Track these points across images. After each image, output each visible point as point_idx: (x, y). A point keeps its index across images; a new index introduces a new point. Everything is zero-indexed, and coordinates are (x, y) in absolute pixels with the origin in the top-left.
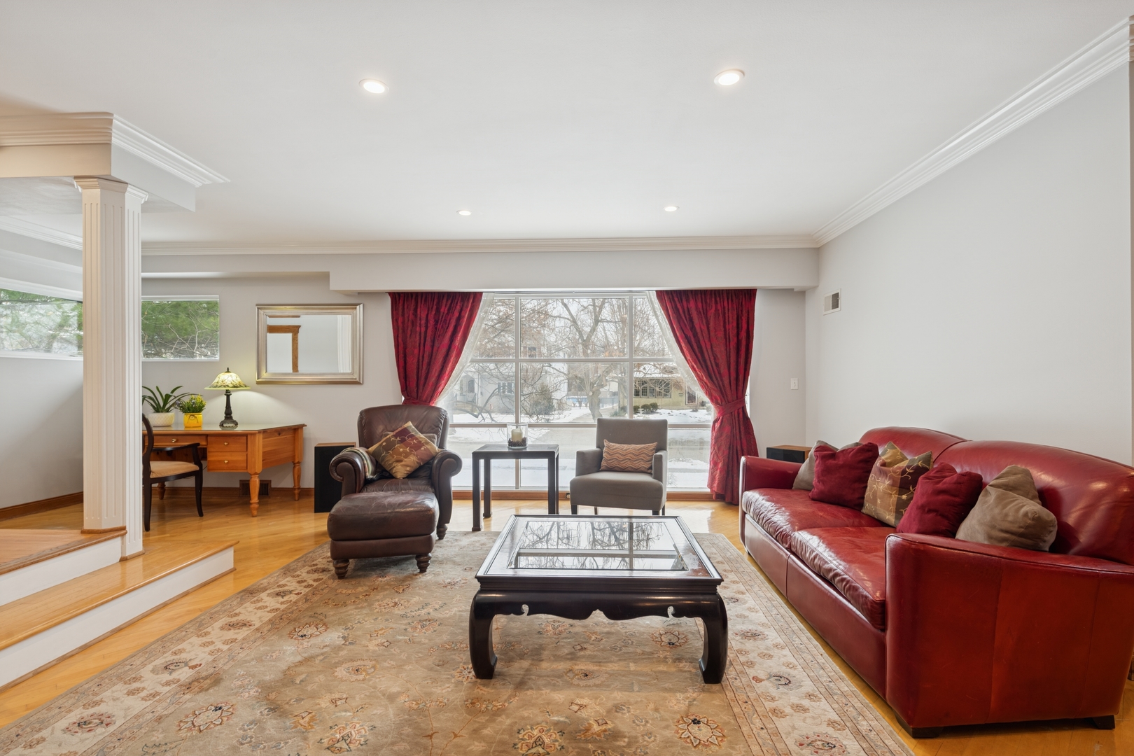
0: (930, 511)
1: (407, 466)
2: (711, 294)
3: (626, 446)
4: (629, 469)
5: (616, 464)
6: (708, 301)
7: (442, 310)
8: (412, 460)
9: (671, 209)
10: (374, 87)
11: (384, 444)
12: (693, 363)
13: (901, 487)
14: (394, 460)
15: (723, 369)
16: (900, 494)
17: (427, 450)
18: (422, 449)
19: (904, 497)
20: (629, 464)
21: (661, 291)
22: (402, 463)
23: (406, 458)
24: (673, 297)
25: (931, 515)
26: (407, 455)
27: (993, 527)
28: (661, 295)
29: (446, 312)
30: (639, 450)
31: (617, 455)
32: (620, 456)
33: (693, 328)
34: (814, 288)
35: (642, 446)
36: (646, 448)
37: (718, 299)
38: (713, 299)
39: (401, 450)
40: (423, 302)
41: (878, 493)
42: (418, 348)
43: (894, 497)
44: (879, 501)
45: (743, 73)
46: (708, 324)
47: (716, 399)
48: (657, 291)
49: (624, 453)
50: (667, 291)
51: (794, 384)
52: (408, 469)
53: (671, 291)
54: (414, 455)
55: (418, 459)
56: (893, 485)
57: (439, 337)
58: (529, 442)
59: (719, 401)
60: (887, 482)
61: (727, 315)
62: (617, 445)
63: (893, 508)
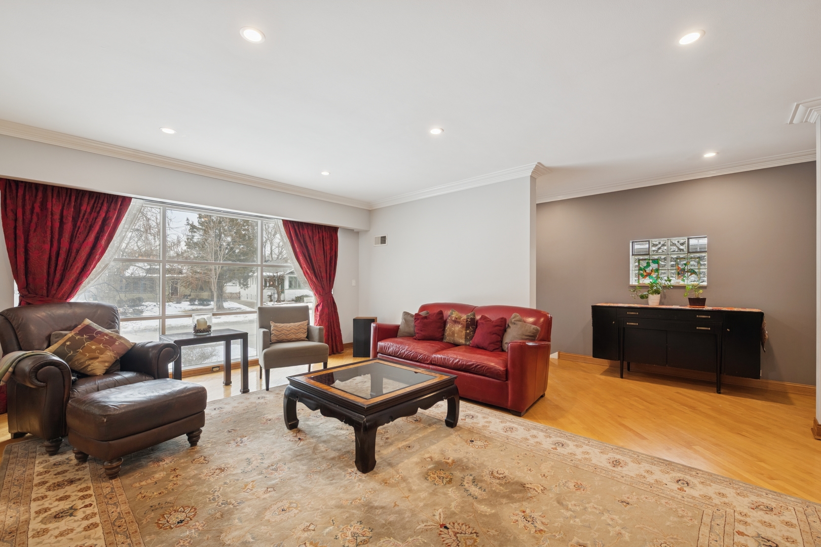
0: (493, 334)
1: (105, 362)
2: (316, 227)
3: (288, 325)
4: (294, 339)
5: (284, 337)
6: (314, 231)
7: (83, 208)
8: (109, 356)
9: (325, 173)
10: (252, 35)
11: (68, 343)
12: (307, 270)
13: (466, 327)
14: (86, 358)
15: (323, 274)
16: (466, 330)
17: (121, 344)
18: (117, 343)
19: (468, 331)
20: (294, 337)
21: (286, 220)
22: (98, 360)
23: (102, 354)
24: (294, 226)
25: (494, 336)
26: (102, 352)
27: (523, 335)
28: (286, 223)
29: (89, 210)
30: (298, 326)
31: (284, 331)
32: (286, 332)
33: (307, 247)
34: (366, 231)
35: (299, 323)
36: (303, 325)
37: (320, 231)
38: (317, 230)
39: (94, 347)
40: (55, 196)
41: (455, 332)
42: (49, 243)
43: (464, 332)
44: (456, 335)
45: (443, 130)
46: (314, 246)
47: (320, 292)
48: (283, 220)
49: (289, 329)
50: (290, 221)
51: (354, 283)
52: (107, 364)
53: (293, 221)
54: (110, 350)
55: (115, 354)
56: (463, 327)
57: (80, 234)
58: (213, 329)
59: (321, 293)
60: (460, 326)
61: (325, 241)
62: (282, 325)
63: (464, 337)
